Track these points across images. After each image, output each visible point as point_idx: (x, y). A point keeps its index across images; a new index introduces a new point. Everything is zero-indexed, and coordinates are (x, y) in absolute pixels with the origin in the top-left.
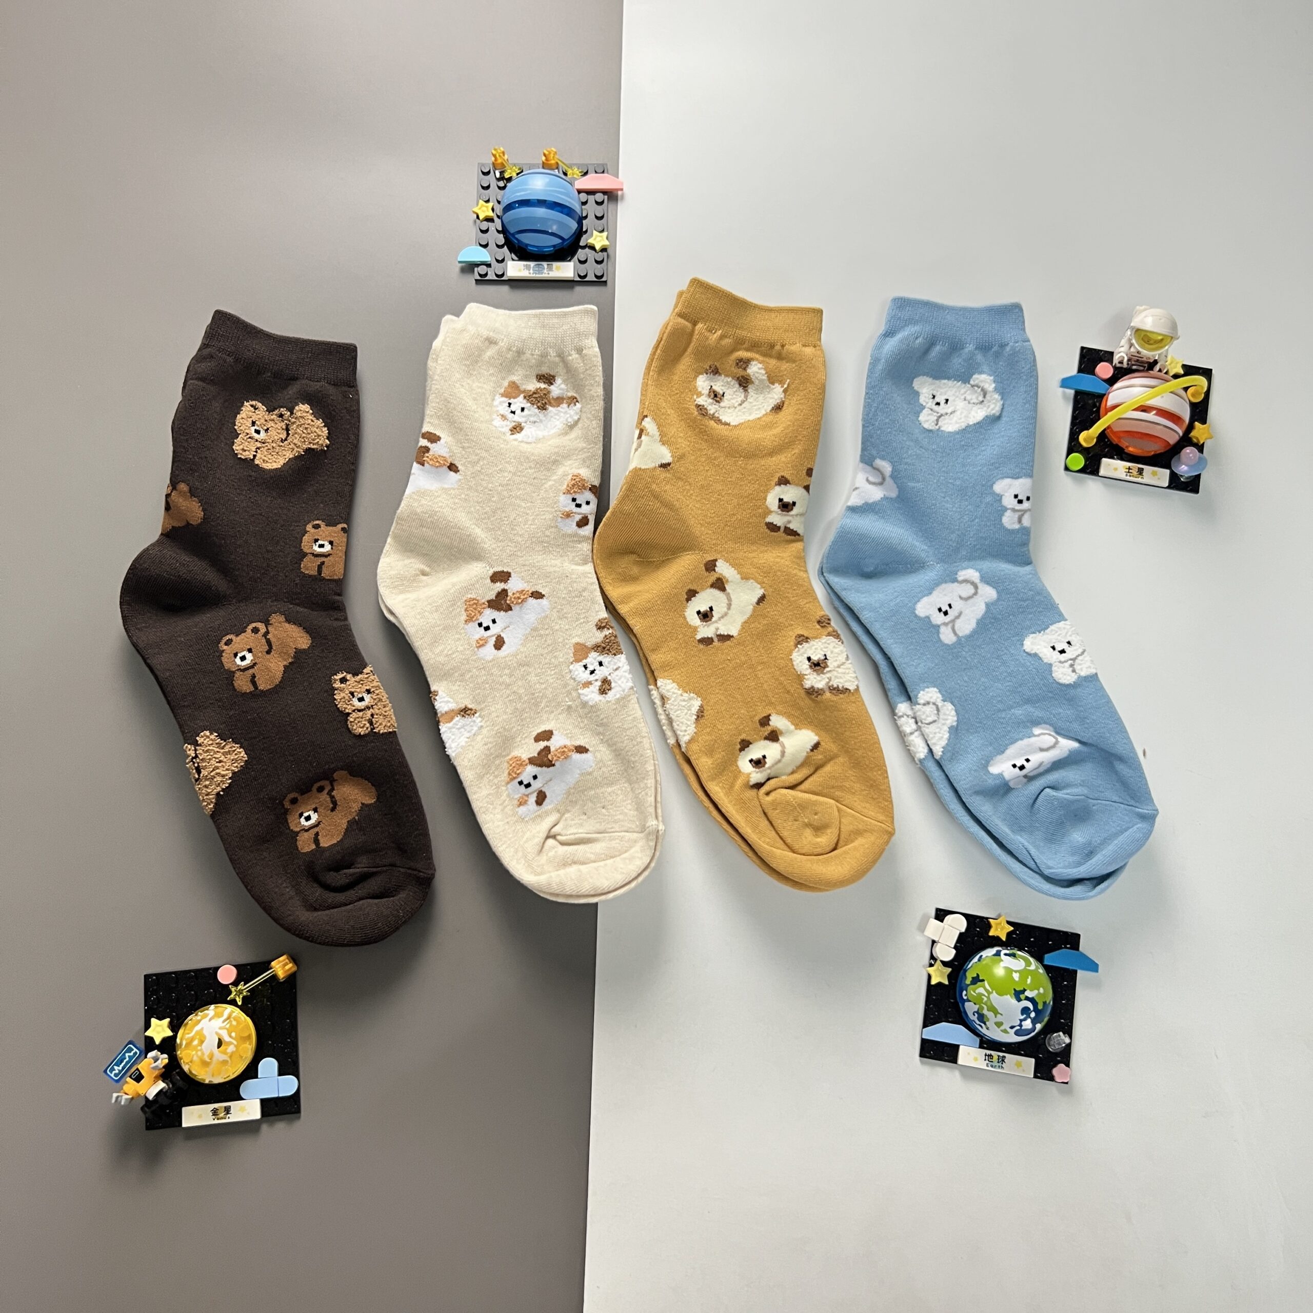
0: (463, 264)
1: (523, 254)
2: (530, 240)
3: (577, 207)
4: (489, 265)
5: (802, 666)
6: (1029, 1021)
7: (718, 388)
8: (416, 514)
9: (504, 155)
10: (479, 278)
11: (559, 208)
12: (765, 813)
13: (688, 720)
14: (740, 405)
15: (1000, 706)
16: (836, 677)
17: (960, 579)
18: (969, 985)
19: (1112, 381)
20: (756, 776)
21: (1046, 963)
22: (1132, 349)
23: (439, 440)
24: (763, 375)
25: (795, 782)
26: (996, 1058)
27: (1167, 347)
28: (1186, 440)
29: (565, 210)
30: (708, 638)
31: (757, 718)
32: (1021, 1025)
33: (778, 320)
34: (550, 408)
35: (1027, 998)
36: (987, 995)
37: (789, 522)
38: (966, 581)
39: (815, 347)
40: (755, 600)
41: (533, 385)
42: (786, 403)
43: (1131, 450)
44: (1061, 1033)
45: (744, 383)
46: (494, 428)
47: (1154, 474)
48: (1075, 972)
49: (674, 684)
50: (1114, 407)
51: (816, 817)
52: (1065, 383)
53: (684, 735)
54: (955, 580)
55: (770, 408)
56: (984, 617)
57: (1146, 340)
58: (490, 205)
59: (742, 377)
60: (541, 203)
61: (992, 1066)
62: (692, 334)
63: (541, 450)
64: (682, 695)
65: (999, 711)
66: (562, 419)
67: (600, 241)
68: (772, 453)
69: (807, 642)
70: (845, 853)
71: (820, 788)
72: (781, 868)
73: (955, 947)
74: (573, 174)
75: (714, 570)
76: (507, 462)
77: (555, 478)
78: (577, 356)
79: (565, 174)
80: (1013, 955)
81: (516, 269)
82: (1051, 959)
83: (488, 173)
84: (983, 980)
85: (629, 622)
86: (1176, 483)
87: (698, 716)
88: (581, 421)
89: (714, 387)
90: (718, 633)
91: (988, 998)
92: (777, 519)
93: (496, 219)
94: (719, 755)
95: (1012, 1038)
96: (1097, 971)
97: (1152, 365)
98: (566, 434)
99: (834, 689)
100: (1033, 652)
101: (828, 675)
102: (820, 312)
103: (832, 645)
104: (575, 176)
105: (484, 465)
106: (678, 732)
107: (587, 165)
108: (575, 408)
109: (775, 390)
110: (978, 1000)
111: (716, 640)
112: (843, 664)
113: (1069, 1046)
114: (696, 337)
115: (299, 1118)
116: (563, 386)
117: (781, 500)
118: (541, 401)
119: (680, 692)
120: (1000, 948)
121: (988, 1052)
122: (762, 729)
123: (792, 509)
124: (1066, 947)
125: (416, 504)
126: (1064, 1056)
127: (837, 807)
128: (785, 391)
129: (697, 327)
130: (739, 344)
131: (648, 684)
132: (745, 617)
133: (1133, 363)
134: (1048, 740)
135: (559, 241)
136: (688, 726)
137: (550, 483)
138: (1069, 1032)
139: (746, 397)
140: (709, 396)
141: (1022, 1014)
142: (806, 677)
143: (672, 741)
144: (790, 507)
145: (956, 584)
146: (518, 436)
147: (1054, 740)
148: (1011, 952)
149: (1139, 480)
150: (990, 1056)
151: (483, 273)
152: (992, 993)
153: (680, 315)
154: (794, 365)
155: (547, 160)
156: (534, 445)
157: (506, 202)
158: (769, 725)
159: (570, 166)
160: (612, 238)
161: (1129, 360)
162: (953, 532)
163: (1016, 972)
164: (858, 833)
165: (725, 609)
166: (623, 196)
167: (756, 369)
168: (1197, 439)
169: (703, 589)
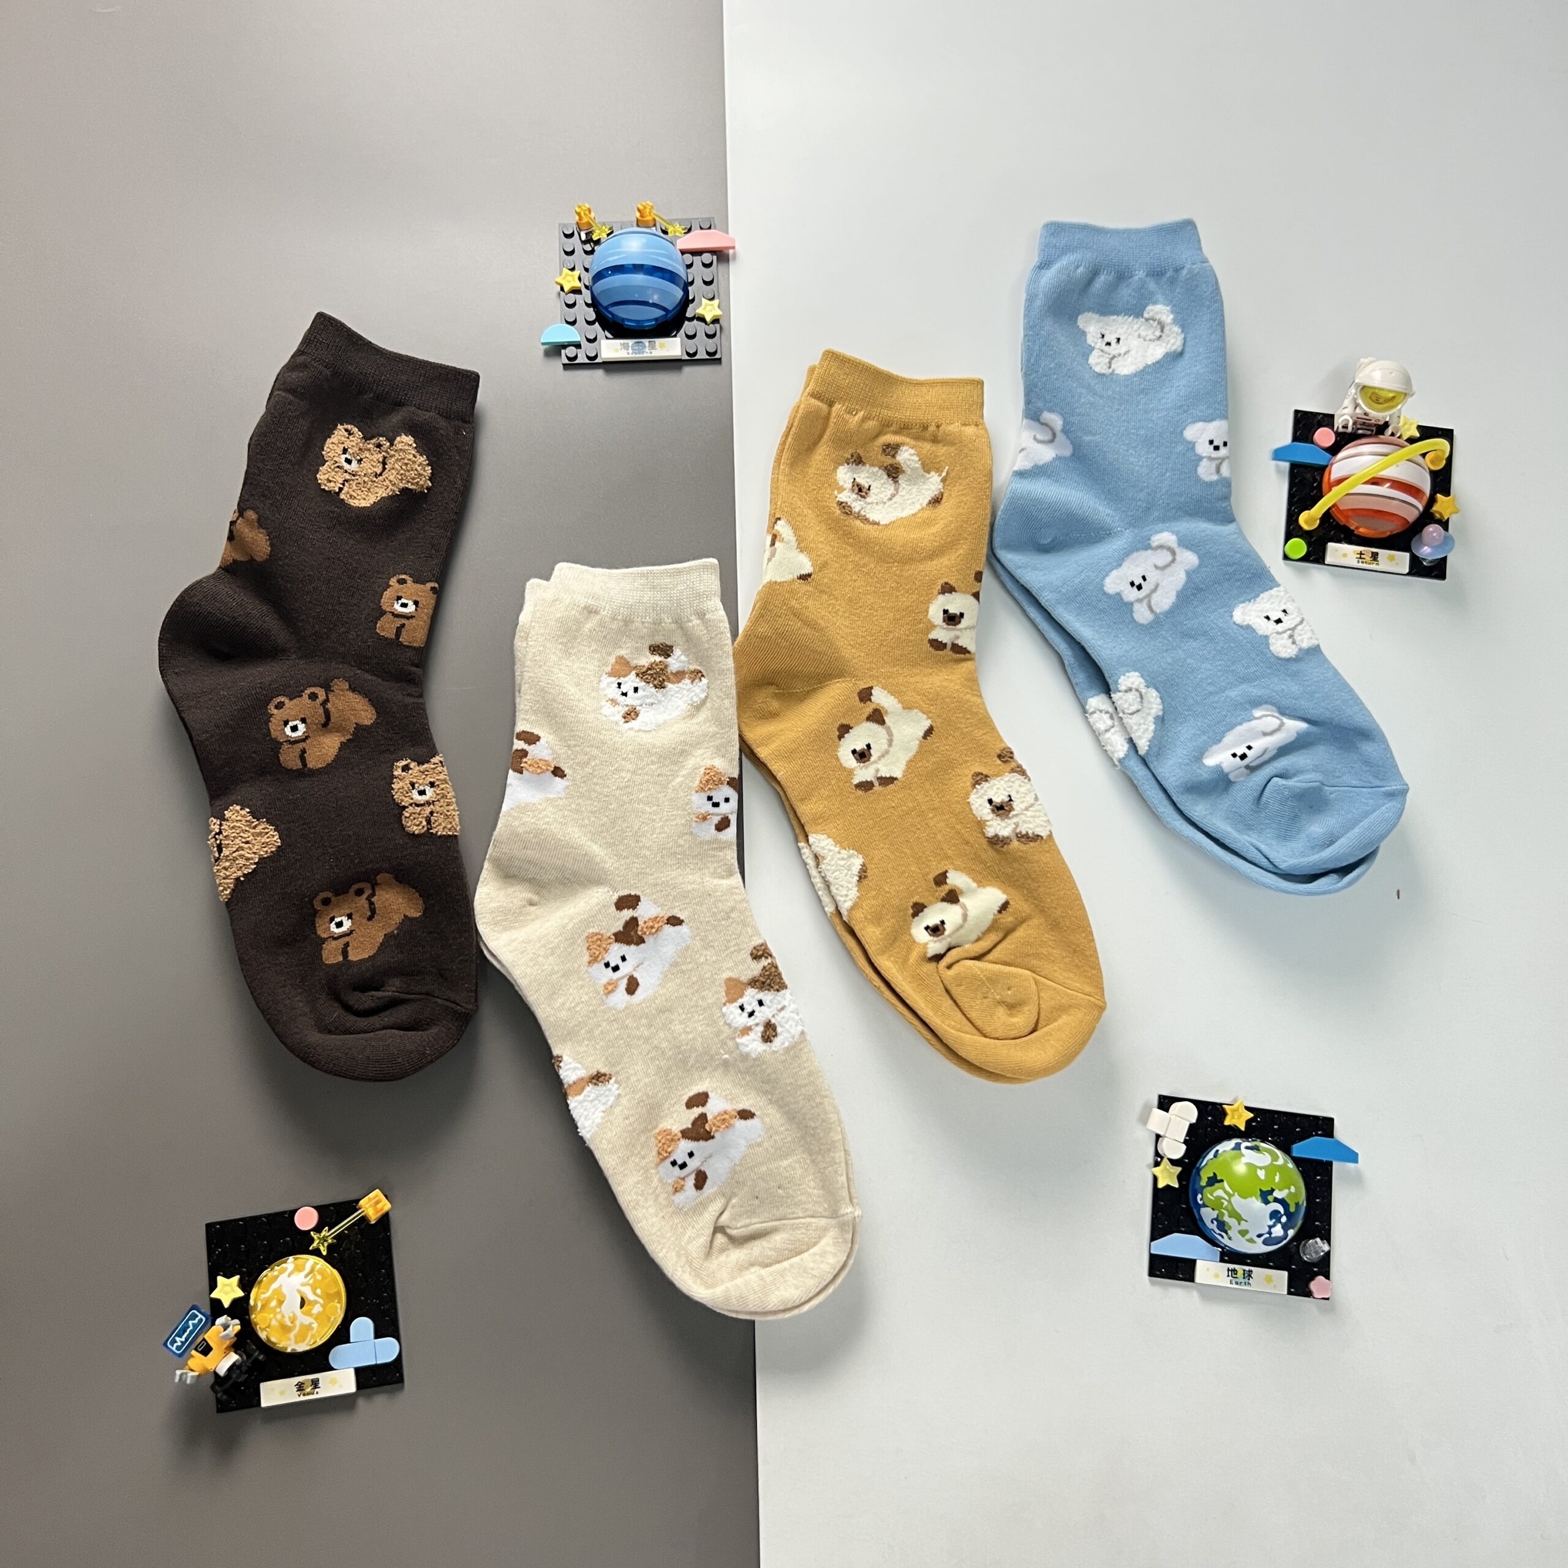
0: (547, 346)
1: (618, 330)
2: (628, 314)
3: (681, 271)
4: (578, 346)
5: (984, 811)
6: (1279, 1226)
7: (863, 481)
8: (518, 835)
9: (590, 212)
10: (567, 362)
11: (660, 274)
12: (947, 991)
13: (849, 882)
14: (890, 499)
15: (1211, 689)
16: (1024, 822)
17: (1154, 544)
18: (1204, 1187)
19: (1334, 450)
20: (935, 946)
21: (1295, 1154)
22: (1358, 411)
23: (538, 740)
24: (916, 462)
25: (981, 951)
26: (1240, 1273)
27: (1399, 407)
28: (1427, 517)
29: (667, 276)
30: (867, 782)
31: (931, 877)
32: (1270, 1233)
33: (931, 395)
34: (669, 686)
35: (1276, 1200)
36: (1227, 1198)
37: (957, 637)
38: (1161, 547)
39: (977, 425)
40: (921, 734)
41: (647, 659)
42: (945, 495)
43: (1362, 531)
44: (1318, 1240)
45: (894, 472)
46: (604, 718)
47: (1391, 558)
48: (1330, 1164)
49: (829, 840)
50: (1340, 481)
51: (1009, 992)
52: (1278, 455)
53: (845, 901)
54: (1148, 547)
55: (926, 501)
56: (1185, 588)
57: (1374, 398)
58: (576, 273)
59: (891, 465)
60: (637, 268)
61: (1237, 1283)
62: (827, 418)
63: (664, 739)
64: (839, 853)
65: (1211, 693)
66: (685, 699)
67: (711, 311)
68: (933, 555)
69: (987, 781)
70: (1049, 1034)
71: (1012, 957)
72: (971, 1057)
73: (1185, 1142)
74: (675, 232)
75: (870, 700)
76: (624, 759)
77: (684, 772)
78: (698, 622)
79: (665, 232)
80: (1256, 1148)
81: (612, 349)
82: (1301, 1149)
83: (571, 236)
84: (1222, 1181)
85: (770, 768)
86: (1418, 568)
87: (860, 877)
88: (709, 700)
89: (858, 480)
90: (879, 775)
91: (1229, 1202)
92: (943, 634)
93: (584, 290)
94: (889, 923)
95: (1260, 1248)
96: (1356, 1161)
97: (1381, 429)
98: (692, 716)
99: (1023, 836)
100: (1245, 623)
101: (1015, 820)
102: (980, 383)
103: (1018, 783)
104: (677, 234)
105: (595, 765)
106: (838, 898)
107: (690, 220)
108: (700, 684)
109: (931, 480)
110: (1217, 1205)
111: (876, 783)
112: (1032, 805)
113: (1328, 1254)
114: (833, 420)
115: (402, 1388)
116: (683, 658)
117: (945, 612)
118: (657, 677)
119: (837, 849)
120: (1239, 1141)
121: (1231, 1266)
122: (939, 889)
123: (960, 622)
124: (1317, 1135)
125: (516, 823)
126: (1323, 1266)
127: (1034, 979)
128: (944, 480)
129: (834, 409)
130: (885, 426)
131: (797, 841)
132: (911, 755)
133: (1359, 426)
134: (1272, 722)
135: (662, 313)
136: (849, 889)
137: (679, 779)
138: (1327, 1237)
139: (897, 490)
140: (853, 490)
141: (1271, 1219)
142: (988, 823)
143: (830, 909)
144: (957, 619)
145: (1150, 551)
146: (633, 724)
147: (1278, 722)
148: (1254, 1144)
149: (1374, 567)
150: (1234, 1271)
151: (572, 355)
152: (1233, 1195)
153: (813, 395)
154: (952, 449)
155: (642, 216)
156: (654, 733)
157: (595, 270)
158: (946, 883)
159: (671, 222)
160: (725, 306)
161: (1355, 423)
162: (1142, 490)
163: (1261, 1168)
164: (1062, 1009)
165: (885, 746)
166: (734, 255)
167: (907, 456)
168: (1441, 514)
169: (858, 723)
